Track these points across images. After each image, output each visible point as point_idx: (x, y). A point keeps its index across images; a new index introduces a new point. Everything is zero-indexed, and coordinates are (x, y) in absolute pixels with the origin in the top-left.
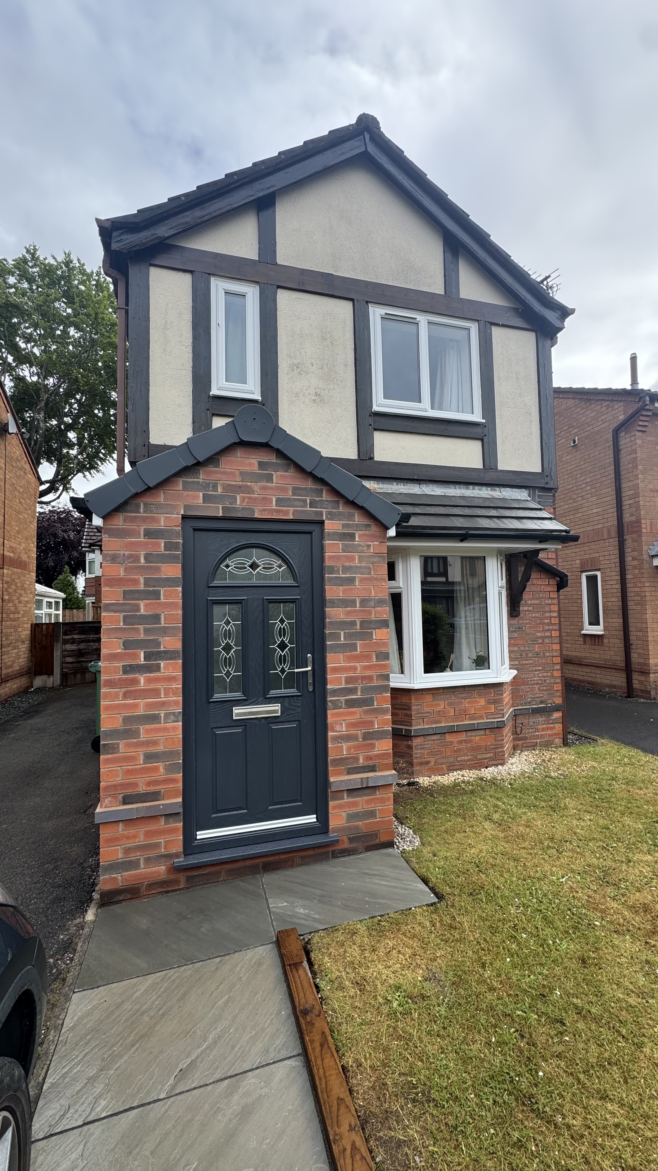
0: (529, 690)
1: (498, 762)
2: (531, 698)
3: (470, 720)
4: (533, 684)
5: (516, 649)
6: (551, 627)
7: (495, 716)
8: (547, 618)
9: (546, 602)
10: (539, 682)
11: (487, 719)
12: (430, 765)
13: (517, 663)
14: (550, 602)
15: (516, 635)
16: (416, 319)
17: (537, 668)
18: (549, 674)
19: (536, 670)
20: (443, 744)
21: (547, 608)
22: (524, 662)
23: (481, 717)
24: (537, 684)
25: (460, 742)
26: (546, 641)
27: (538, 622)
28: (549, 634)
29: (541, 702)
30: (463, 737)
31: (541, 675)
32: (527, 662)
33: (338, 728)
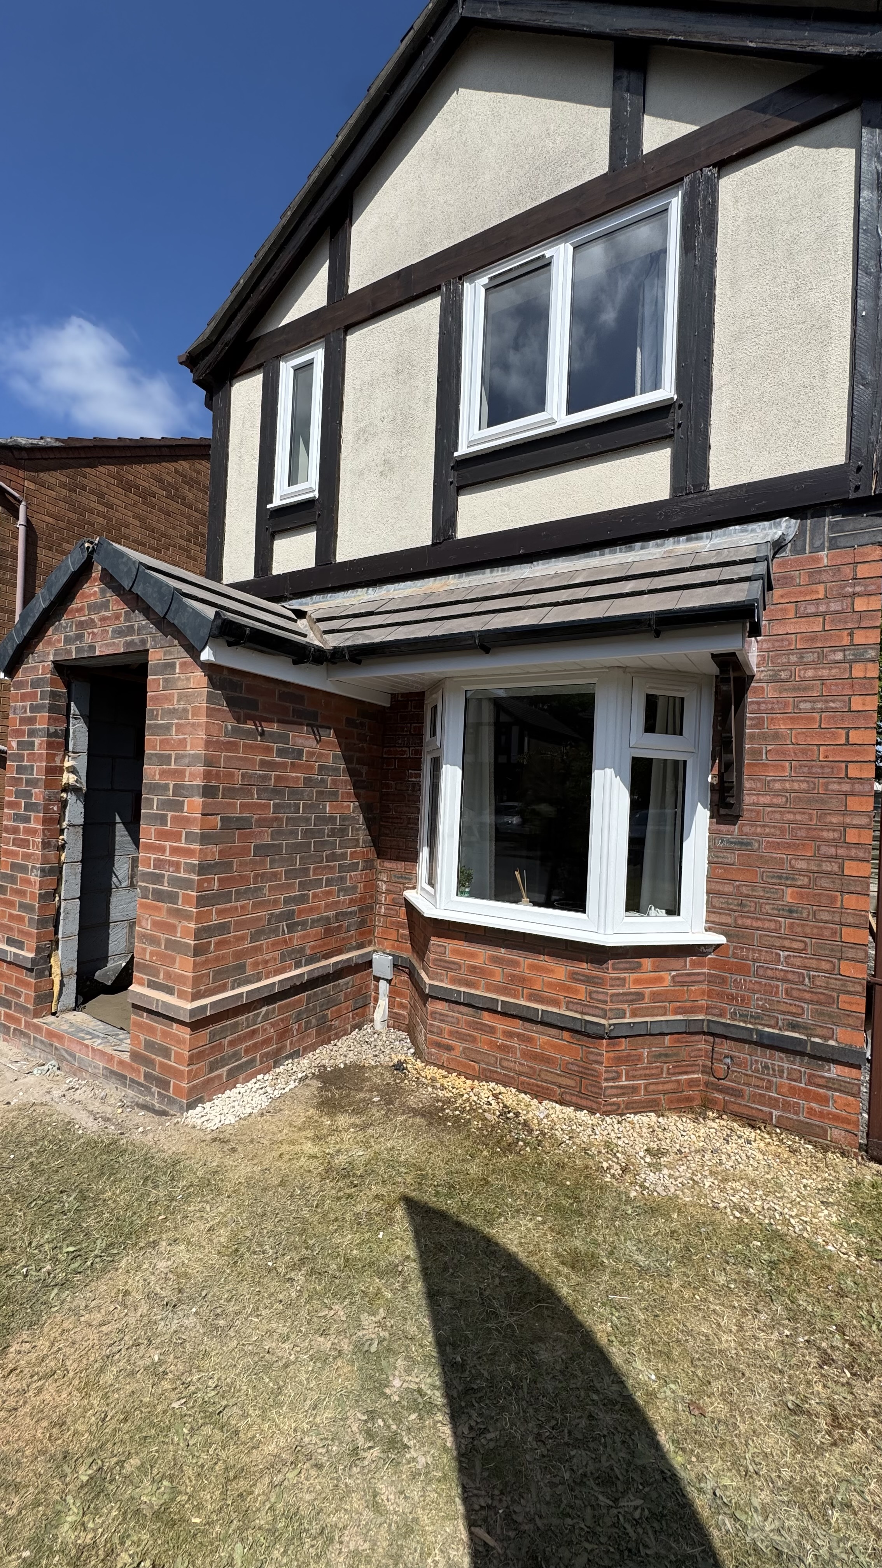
0: (756, 987)
1: (584, 1102)
2: (763, 1008)
3: (530, 1000)
4: (771, 978)
5: (728, 889)
6: (841, 852)
7: (586, 1010)
8: (830, 827)
9: (835, 787)
10: (790, 976)
11: (568, 1009)
12: (452, 1052)
13: (729, 920)
14: (846, 787)
15: (730, 858)
16: (543, 256)
17: (787, 943)
18: (825, 966)
19: (783, 948)
20: (479, 1026)
21: (834, 804)
22: (748, 922)
23: (556, 1003)
24: (785, 980)
25: (509, 1035)
26: (824, 882)
27: (802, 833)
28: (836, 868)
29: (794, 1027)
30: (517, 1026)
31: (798, 962)
32: (759, 924)
33: (144, 924)
